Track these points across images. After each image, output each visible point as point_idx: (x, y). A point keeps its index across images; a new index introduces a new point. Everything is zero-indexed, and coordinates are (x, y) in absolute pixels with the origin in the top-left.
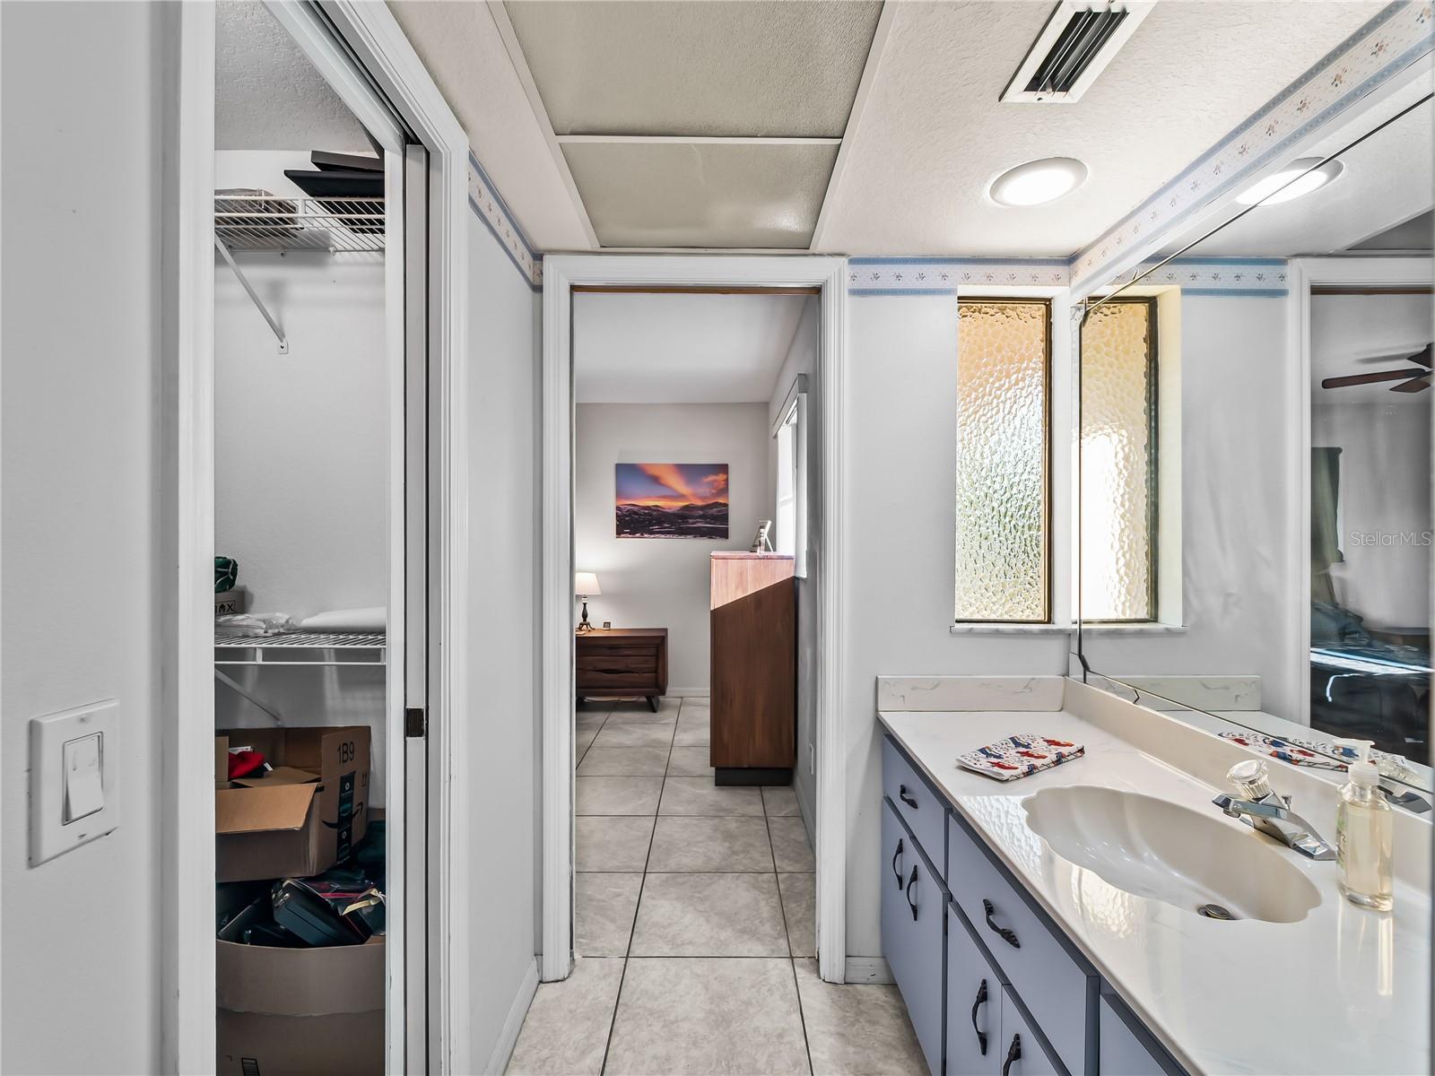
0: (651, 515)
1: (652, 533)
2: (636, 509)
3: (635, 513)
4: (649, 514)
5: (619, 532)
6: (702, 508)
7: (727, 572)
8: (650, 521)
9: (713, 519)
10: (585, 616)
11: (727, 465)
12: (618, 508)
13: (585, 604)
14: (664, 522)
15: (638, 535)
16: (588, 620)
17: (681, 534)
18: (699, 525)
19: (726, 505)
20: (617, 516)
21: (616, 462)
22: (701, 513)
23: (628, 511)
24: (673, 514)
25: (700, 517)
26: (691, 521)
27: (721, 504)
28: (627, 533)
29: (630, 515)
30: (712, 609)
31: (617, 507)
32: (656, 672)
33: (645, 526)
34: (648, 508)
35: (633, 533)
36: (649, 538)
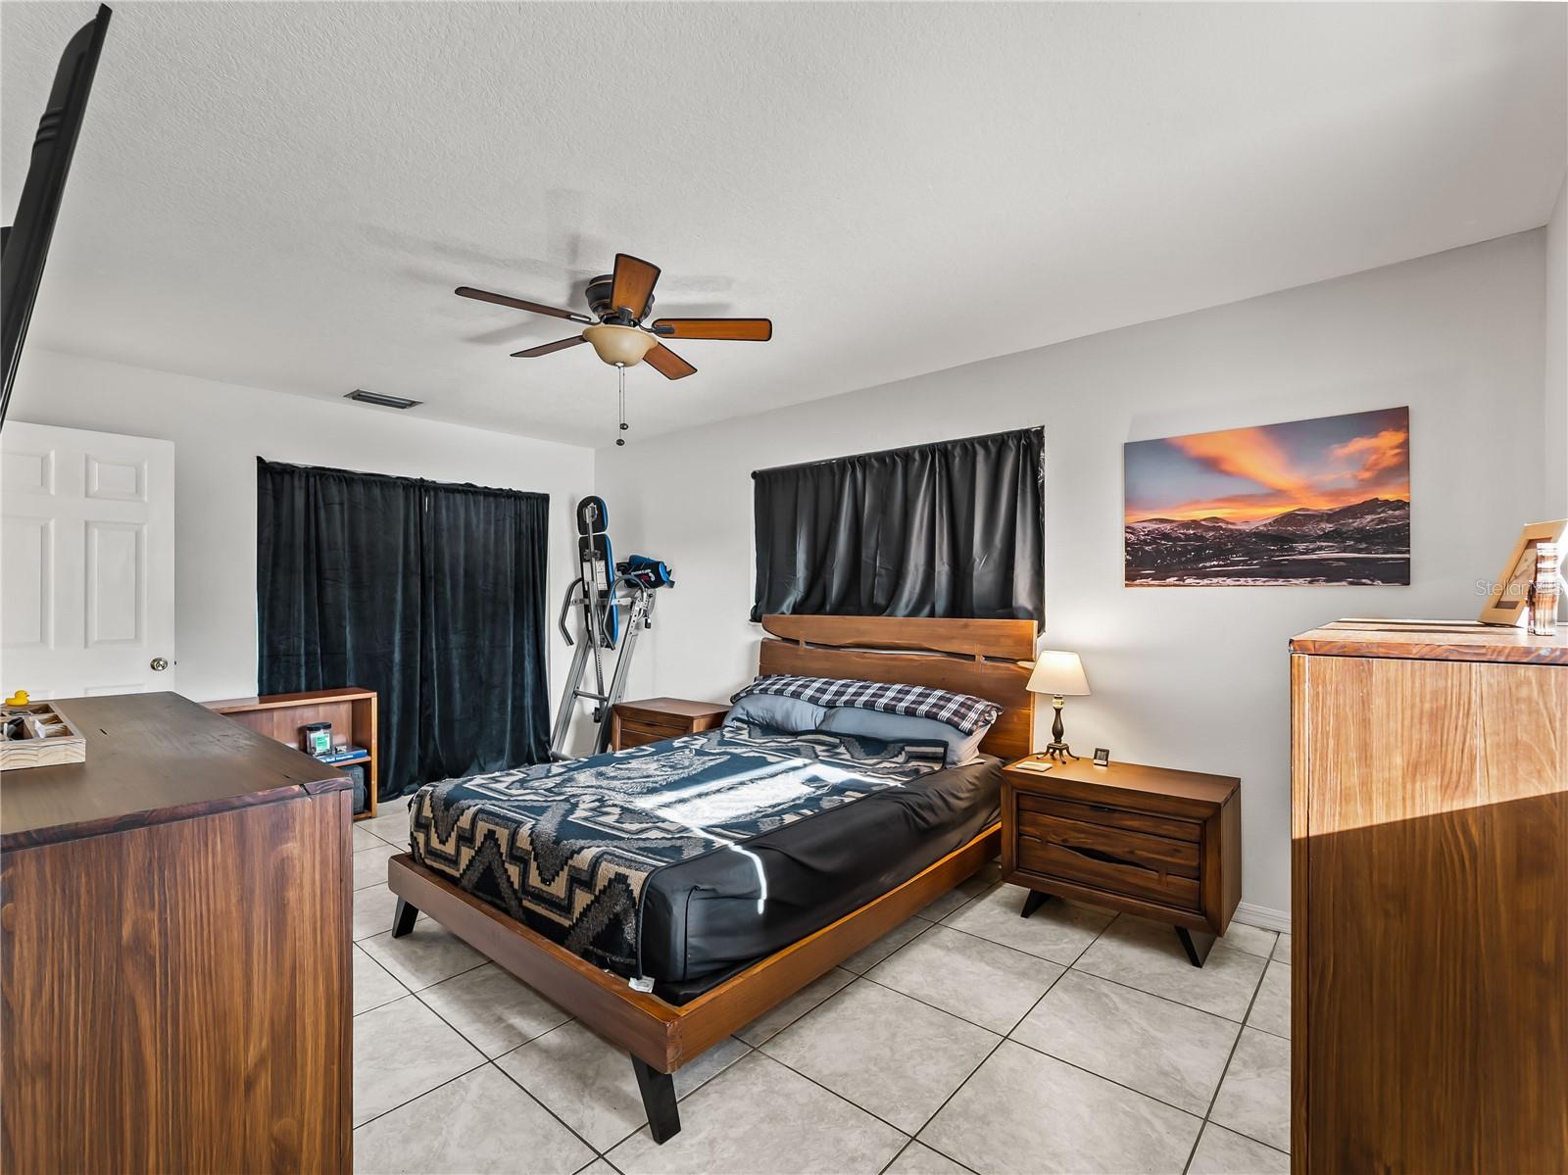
0: (1201, 538)
1: (1203, 575)
2: (1166, 527)
3: (1165, 536)
4: (1197, 538)
5: (1132, 576)
6: (1330, 517)
7: (1365, 703)
8: (1199, 550)
9: (1358, 541)
10: (1058, 733)
11: (1407, 407)
12: (1129, 529)
13: (1058, 711)
14: (1231, 552)
15: (1171, 580)
16: (1064, 740)
17: (1276, 576)
18: (1323, 555)
19: (1403, 505)
20: (1127, 544)
21: (1126, 438)
22: (1329, 527)
23: (1149, 533)
24: (1259, 535)
25: (1327, 536)
26: (1301, 547)
27: (1386, 503)
28: (1147, 576)
29: (1154, 541)
30: (1299, 833)
31: (1127, 527)
32: (1199, 877)
33: (1188, 561)
34: (1195, 524)
35: (1161, 575)
36: (1197, 585)
